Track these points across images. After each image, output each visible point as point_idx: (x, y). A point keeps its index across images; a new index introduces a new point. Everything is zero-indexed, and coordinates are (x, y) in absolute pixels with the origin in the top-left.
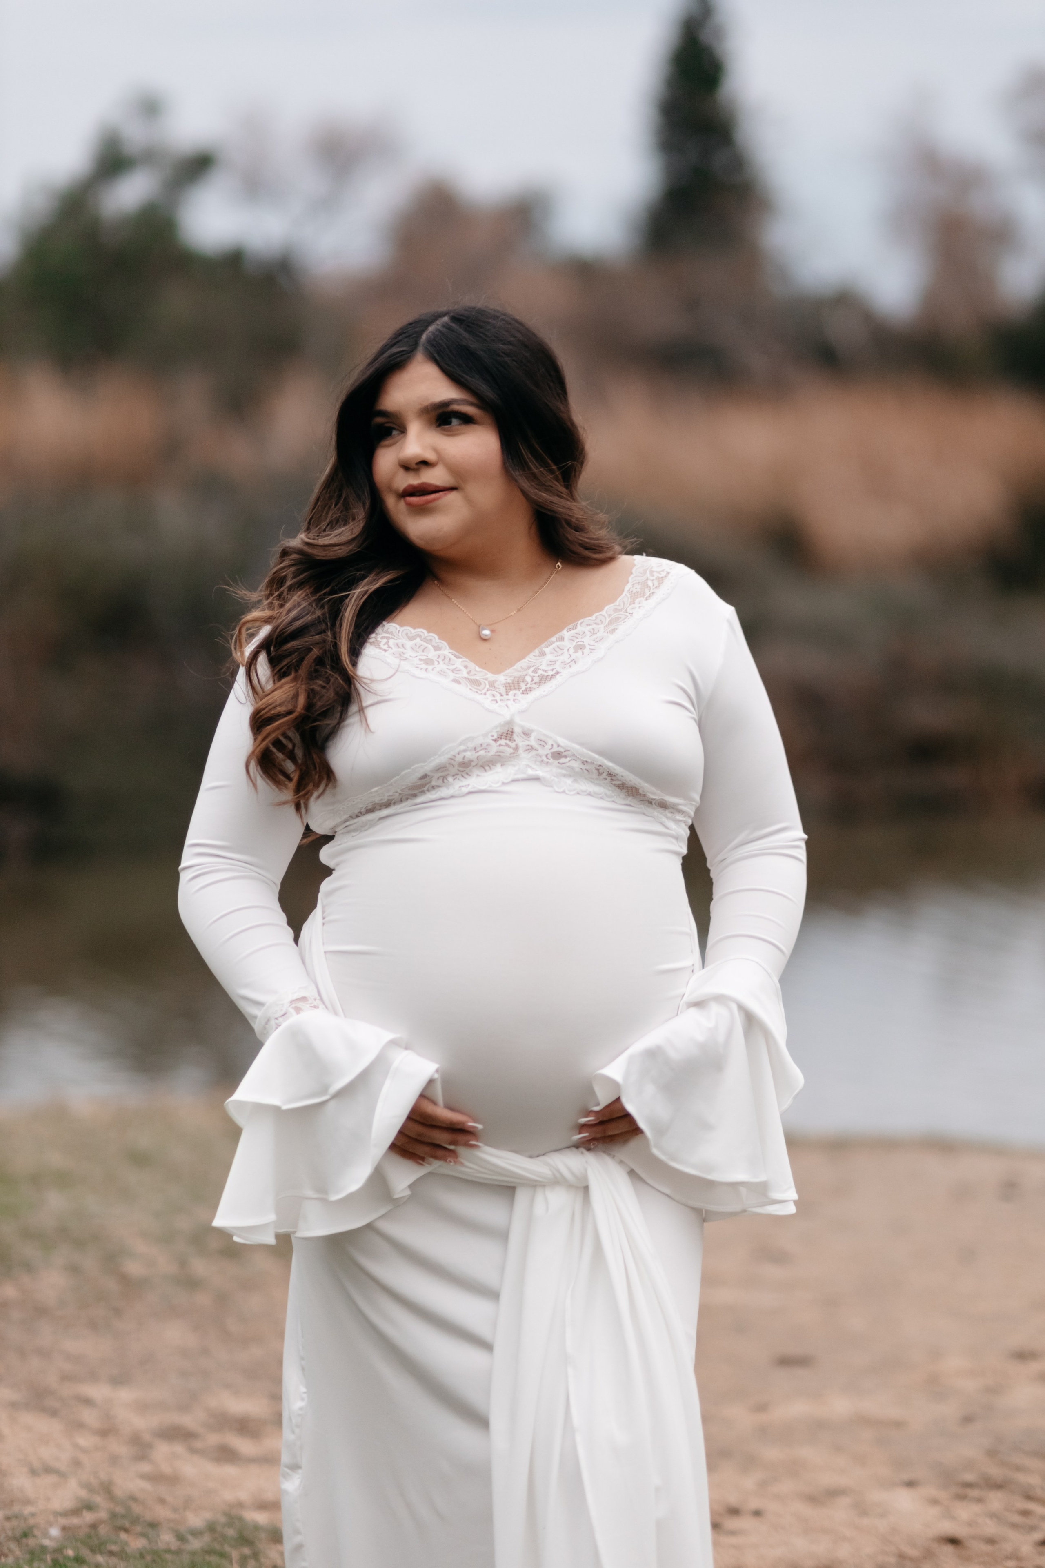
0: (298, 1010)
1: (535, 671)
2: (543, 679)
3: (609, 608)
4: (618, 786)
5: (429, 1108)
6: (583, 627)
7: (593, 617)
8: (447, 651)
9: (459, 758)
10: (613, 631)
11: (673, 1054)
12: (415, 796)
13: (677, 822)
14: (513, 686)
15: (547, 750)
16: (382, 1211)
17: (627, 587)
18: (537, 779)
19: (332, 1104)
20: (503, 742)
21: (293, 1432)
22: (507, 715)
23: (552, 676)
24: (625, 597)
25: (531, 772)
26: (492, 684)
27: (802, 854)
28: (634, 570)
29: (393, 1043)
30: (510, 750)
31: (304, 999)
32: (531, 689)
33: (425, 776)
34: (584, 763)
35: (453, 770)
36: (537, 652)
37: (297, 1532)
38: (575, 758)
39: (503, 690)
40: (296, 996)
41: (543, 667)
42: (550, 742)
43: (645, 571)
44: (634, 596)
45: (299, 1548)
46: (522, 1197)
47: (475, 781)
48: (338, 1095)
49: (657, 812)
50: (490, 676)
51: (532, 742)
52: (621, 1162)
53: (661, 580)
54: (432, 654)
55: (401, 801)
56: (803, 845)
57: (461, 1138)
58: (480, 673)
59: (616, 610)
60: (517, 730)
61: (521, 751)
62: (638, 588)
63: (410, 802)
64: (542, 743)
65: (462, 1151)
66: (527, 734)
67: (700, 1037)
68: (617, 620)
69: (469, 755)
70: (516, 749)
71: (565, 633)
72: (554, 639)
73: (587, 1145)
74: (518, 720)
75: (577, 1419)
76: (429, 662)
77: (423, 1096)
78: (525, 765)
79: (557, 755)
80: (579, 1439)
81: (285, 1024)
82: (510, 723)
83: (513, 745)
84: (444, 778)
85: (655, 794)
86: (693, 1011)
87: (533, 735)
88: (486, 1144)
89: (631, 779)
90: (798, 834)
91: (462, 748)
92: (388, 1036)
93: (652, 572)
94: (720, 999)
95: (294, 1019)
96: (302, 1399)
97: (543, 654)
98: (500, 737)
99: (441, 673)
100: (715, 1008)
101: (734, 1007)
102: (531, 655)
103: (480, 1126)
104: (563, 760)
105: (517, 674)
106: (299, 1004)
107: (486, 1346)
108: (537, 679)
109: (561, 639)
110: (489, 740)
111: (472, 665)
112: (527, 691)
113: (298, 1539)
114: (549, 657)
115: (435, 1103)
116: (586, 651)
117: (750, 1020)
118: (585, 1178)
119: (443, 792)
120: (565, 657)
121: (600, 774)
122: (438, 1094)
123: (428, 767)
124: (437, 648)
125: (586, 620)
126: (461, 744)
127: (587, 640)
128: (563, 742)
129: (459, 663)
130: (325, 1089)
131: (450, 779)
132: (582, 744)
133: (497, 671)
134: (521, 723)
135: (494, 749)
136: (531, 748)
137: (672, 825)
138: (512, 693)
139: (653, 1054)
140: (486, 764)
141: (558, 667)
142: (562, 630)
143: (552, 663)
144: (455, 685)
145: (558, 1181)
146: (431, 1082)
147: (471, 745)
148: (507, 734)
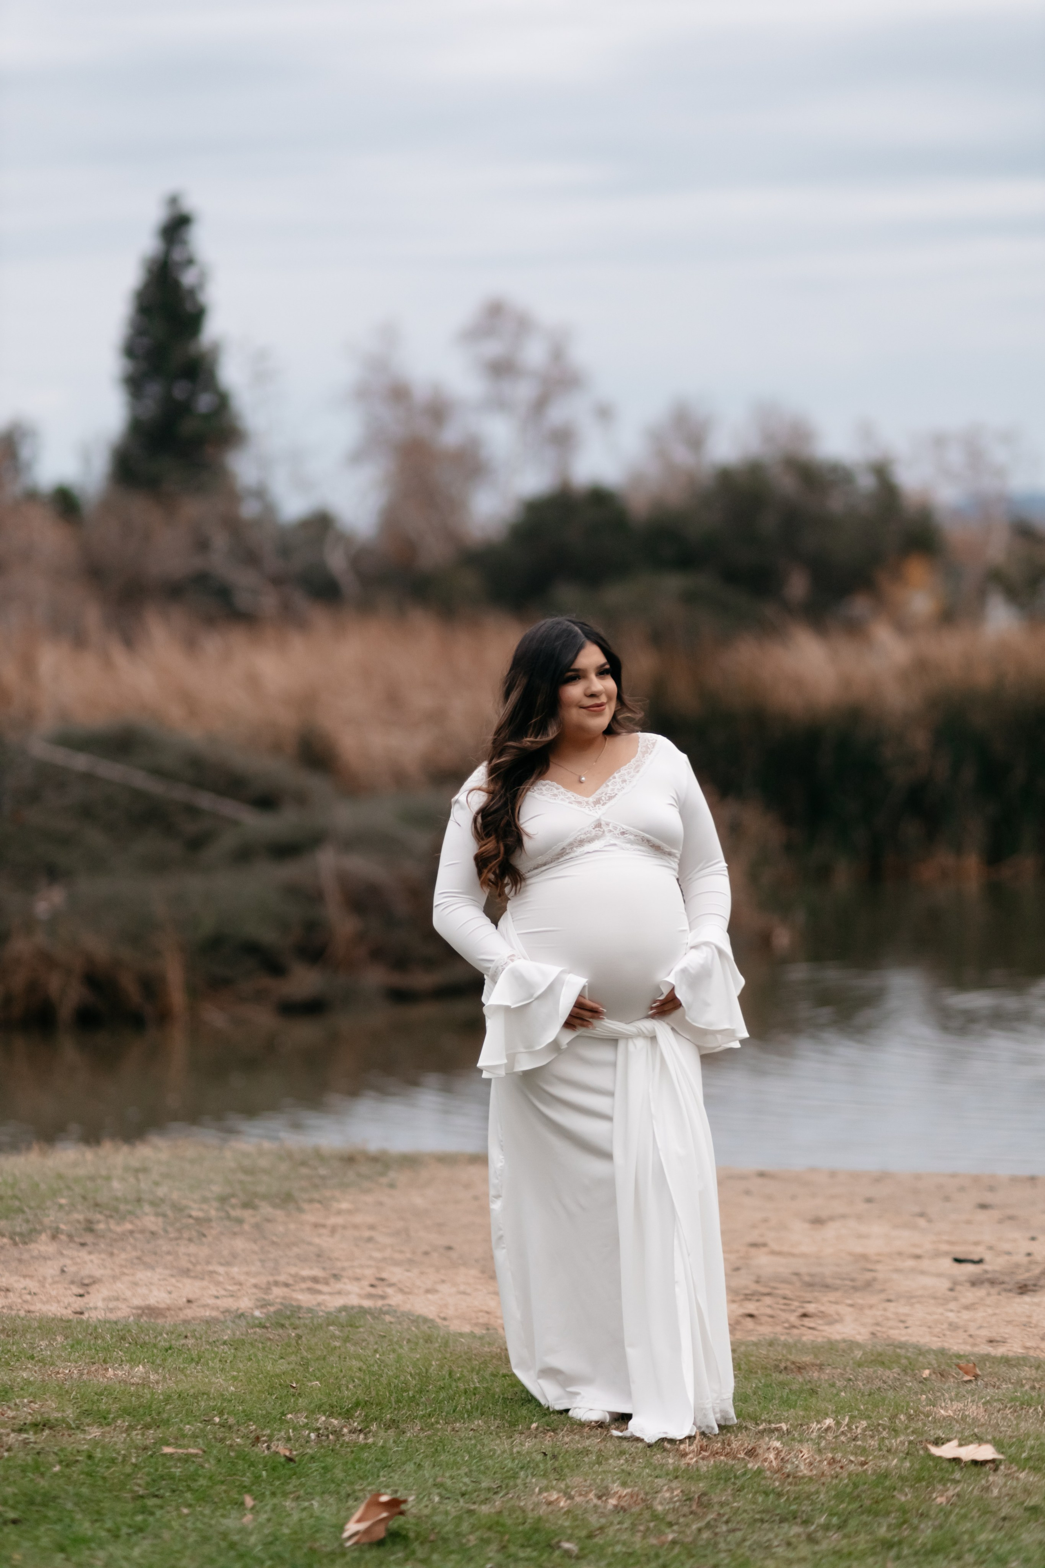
0: (512, 960)
1: (606, 794)
2: (610, 798)
3: (633, 761)
4: (651, 846)
5: (582, 1000)
6: (624, 770)
7: (627, 766)
8: (562, 790)
9: (579, 839)
10: (638, 772)
11: (692, 971)
12: (558, 858)
13: (675, 862)
14: (597, 802)
15: (617, 832)
16: (553, 1057)
17: (639, 749)
18: (615, 845)
19: (535, 1003)
20: (597, 829)
21: (497, 1179)
22: (597, 817)
23: (614, 796)
24: (639, 754)
25: (612, 842)
26: (587, 803)
27: (726, 873)
28: (640, 740)
29: (562, 972)
30: (601, 833)
31: (513, 955)
32: (605, 803)
33: (564, 848)
34: (636, 836)
35: (576, 844)
36: (604, 785)
37: (500, 1229)
38: (631, 834)
39: (593, 805)
40: (509, 954)
41: (609, 792)
42: (619, 827)
43: (645, 741)
44: (644, 753)
45: (501, 1237)
46: (621, 1045)
47: (587, 848)
48: (537, 998)
49: (667, 858)
50: (586, 799)
51: (611, 828)
52: (668, 1024)
53: (654, 744)
54: (556, 792)
55: (552, 862)
56: (726, 869)
57: (595, 1015)
58: (580, 798)
59: (637, 761)
60: (603, 823)
61: (606, 833)
62: (644, 749)
63: (556, 862)
64: (615, 828)
65: (595, 1022)
66: (608, 824)
67: (701, 962)
68: (638, 766)
69: (582, 836)
70: (604, 832)
71: (616, 775)
72: (611, 778)
73: (652, 1017)
74: (603, 818)
75: (659, 1145)
76: (555, 795)
77: (581, 996)
78: (609, 839)
79: (623, 833)
80: (661, 1154)
81: (507, 968)
82: (599, 820)
83: (602, 830)
84: (572, 848)
85: (668, 849)
86: (693, 950)
87: (611, 825)
88: (608, 1019)
89: (658, 842)
90: (724, 864)
91: (579, 833)
92: (560, 969)
93: (649, 741)
94: (707, 944)
95: (511, 965)
96: (502, 1162)
97: (608, 786)
98: (596, 827)
99: (562, 800)
100: (705, 949)
101: (713, 947)
102: (602, 787)
103: (605, 1010)
104: (625, 836)
105: (598, 797)
106: (512, 958)
107: (609, 1118)
108: (607, 798)
109: (614, 778)
110: (591, 829)
111: (575, 795)
112: (603, 804)
113: (501, 1233)
114: (611, 787)
115: (584, 998)
116: (627, 782)
117: (720, 952)
118: (654, 1031)
119: (572, 855)
120: (618, 787)
121: (643, 841)
122: (586, 994)
123: (564, 844)
124: (557, 789)
125: (624, 767)
126: (579, 831)
127: (627, 777)
128: (625, 827)
129: (569, 794)
130: (531, 996)
131: (575, 849)
132: (633, 827)
133: (588, 796)
134: (604, 820)
135: (594, 833)
136: (610, 831)
137: (673, 863)
138: (597, 806)
139: (684, 971)
140: (591, 840)
141: (616, 791)
142: (613, 773)
143: (613, 790)
144: (570, 805)
145: (640, 1034)
146: (584, 987)
147: (583, 832)
148: (599, 825)
